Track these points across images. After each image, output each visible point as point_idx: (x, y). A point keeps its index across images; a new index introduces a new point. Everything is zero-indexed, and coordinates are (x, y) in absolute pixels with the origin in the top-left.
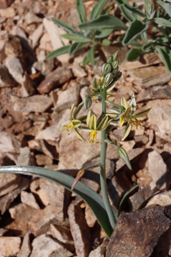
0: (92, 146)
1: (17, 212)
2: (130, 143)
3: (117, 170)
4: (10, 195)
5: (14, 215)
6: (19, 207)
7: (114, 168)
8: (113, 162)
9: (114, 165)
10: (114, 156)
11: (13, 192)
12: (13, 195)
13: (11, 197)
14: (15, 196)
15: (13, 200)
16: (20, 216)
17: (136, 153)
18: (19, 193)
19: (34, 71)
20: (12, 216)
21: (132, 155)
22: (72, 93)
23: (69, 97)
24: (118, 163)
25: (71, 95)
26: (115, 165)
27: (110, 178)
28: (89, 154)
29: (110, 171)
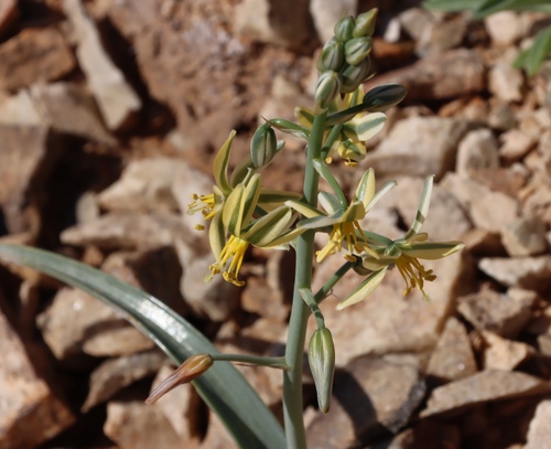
0: (404, 312)
1: (126, 420)
2: (511, 349)
3: (425, 413)
4: (122, 363)
5: (114, 426)
6: (137, 410)
7: (416, 404)
8: (423, 385)
9: (420, 394)
10: (446, 368)
11: (135, 359)
12: (134, 367)
13: (124, 369)
14: (139, 373)
15: (127, 381)
16: (135, 436)
17: (508, 386)
18: (154, 367)
19: (392, 33)
20: (108, 429)
21: (493, 388)
22: (434, 132)
23: (420, 141)
24: (438, 393)
25: (427, 138)
26: (428, 395)
27: (394, 430)
28: (385, 332)
29: (401, 409)
